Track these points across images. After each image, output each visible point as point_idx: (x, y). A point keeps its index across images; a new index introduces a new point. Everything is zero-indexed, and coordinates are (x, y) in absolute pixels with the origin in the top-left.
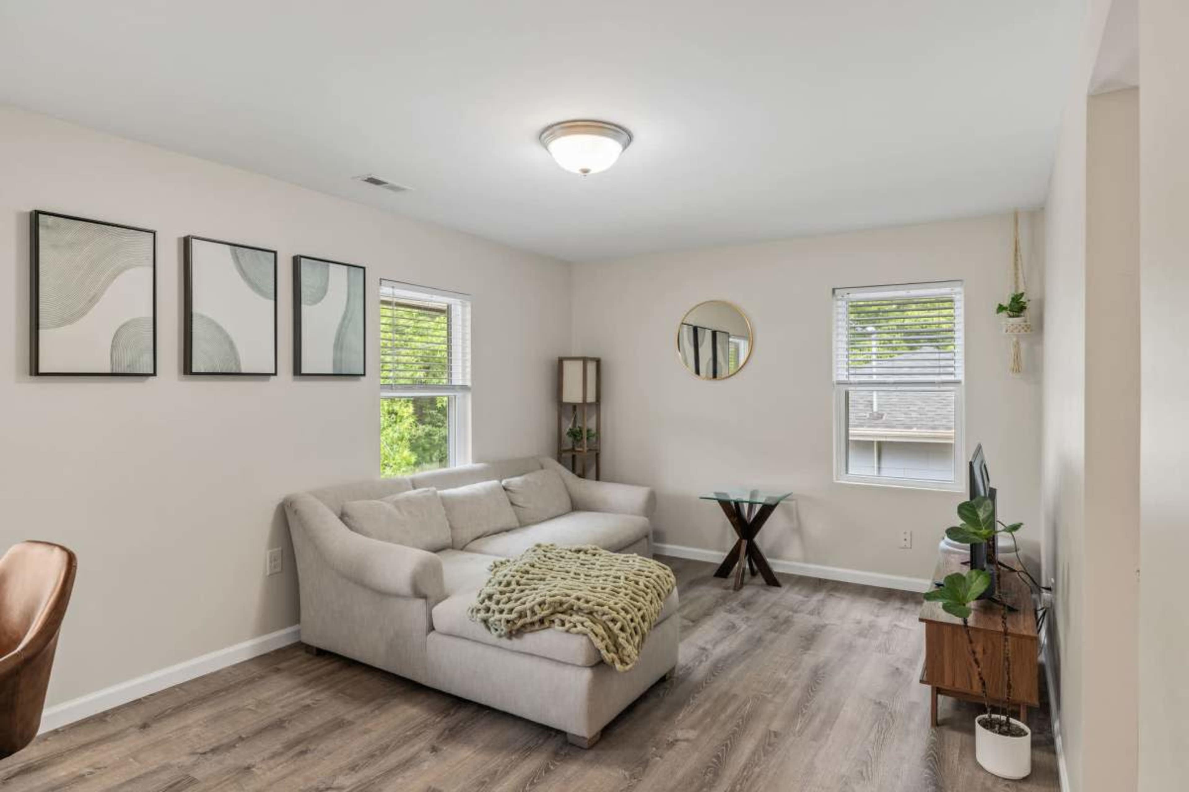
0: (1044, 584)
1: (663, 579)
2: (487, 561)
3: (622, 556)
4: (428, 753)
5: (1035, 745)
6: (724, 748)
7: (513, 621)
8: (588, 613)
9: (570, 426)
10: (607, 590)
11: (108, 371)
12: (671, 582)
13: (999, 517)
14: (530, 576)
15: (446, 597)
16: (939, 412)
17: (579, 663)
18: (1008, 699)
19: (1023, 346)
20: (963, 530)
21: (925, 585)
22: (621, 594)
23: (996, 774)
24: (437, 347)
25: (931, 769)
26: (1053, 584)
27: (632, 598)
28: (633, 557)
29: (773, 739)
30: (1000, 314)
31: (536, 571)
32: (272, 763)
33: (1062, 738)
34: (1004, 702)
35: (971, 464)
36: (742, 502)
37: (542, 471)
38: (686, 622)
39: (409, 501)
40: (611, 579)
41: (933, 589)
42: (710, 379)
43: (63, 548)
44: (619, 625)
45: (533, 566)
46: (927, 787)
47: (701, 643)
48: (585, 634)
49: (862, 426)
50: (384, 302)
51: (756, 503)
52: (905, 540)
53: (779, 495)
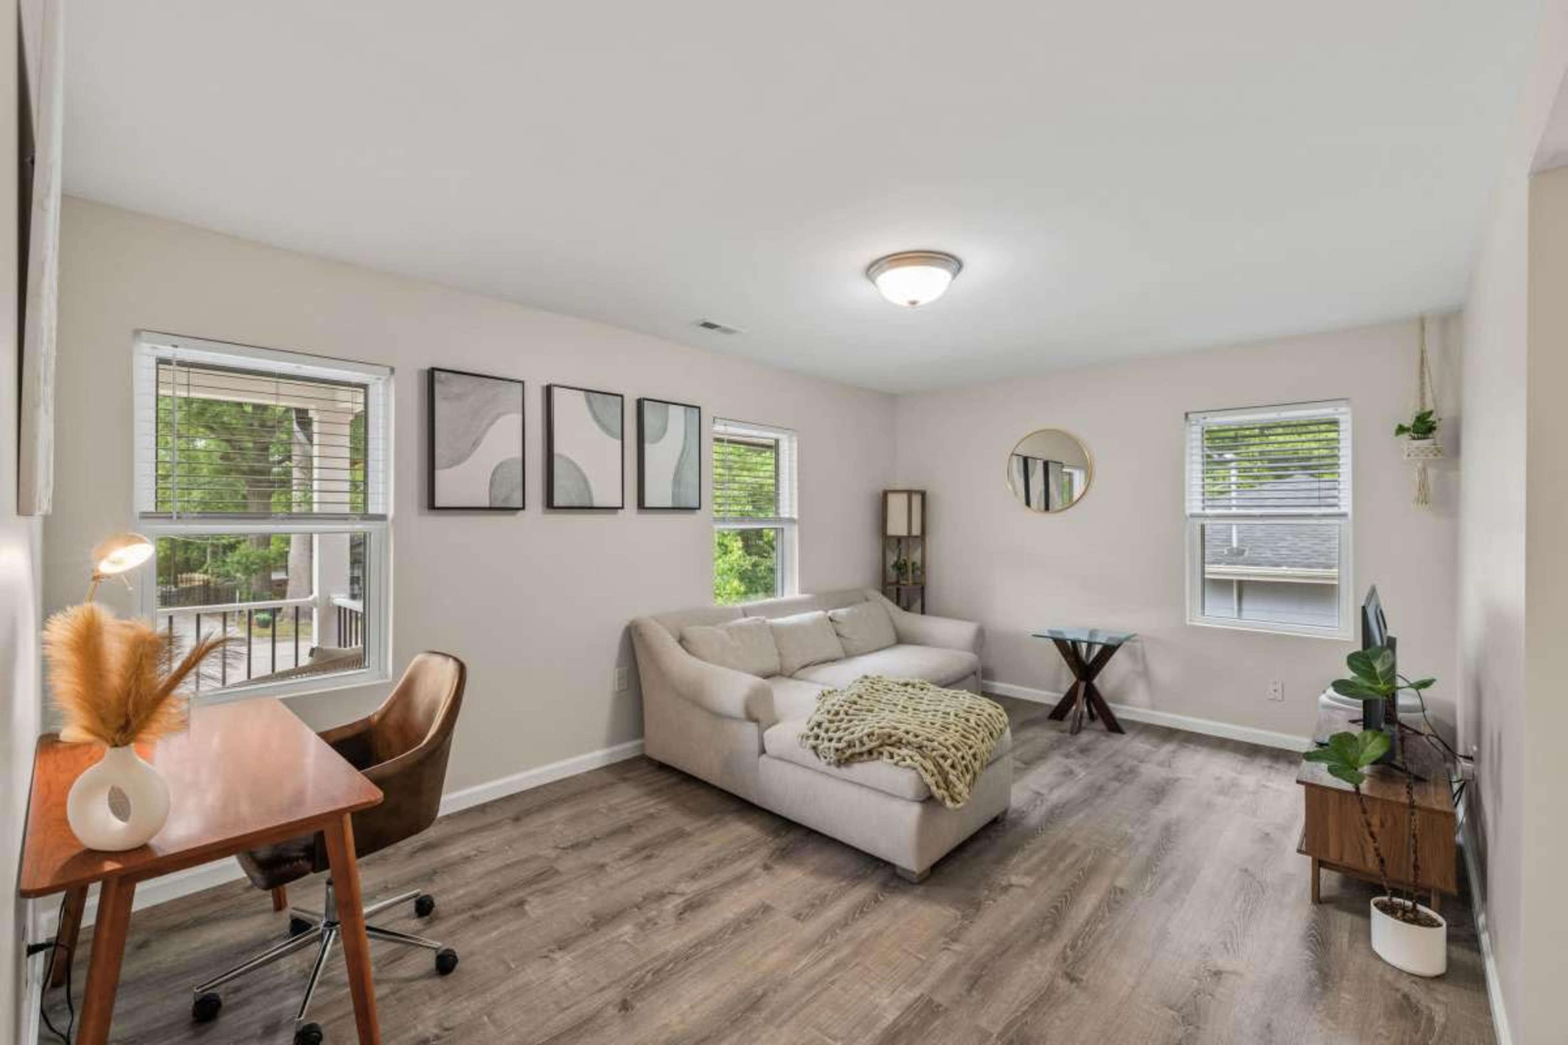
0: (1461, 751)
1: (995, 718)
2: (815, 690)
3: (951, 692)
4: (762, 870)
5: (1451, 939)
6: (1064, 900)
7: (842, 749)
8: (917, 748)
9: (895, 559)
10: (937, 725)
11: (486, 503)
12: (1003, 721)
13: (1399, 670)
14: (858, 707)
15: (775, 722)
16: (1317, 548)
17: (908, 797)
18: (1415, 882)
19: (1431, 472)
20: (1355, 684)
21: (1303, 743)
22: (951, 731)
23: (1398, 967)
24: (764, 481)
25: (1312, 951)
26: (1475, 753)
27: (963, 736)
28: (963, 694)
29: (1119, 896)
30: (1400, 436)
31: (863, 702)
32: (622, 864)
33: (1490, 936)
34: (1409, 885)
35: (1364, 608)
36: (1080, 641)
37: (866, 604)
38: (1018, 764)
39: (740, 628)
40: (940, 714)
41: (1313, 748)
42: (1041, 511)
43: (456, 659)
44: (949, 761)
45: (860, 697)
46: (1307, 971)
47: (1035, 787)
48: (915, 769)
49: (1219, 563)
50: (717, 440)
51: (1095, 643)
52: (1275, 691)
53: (1123, 636)
